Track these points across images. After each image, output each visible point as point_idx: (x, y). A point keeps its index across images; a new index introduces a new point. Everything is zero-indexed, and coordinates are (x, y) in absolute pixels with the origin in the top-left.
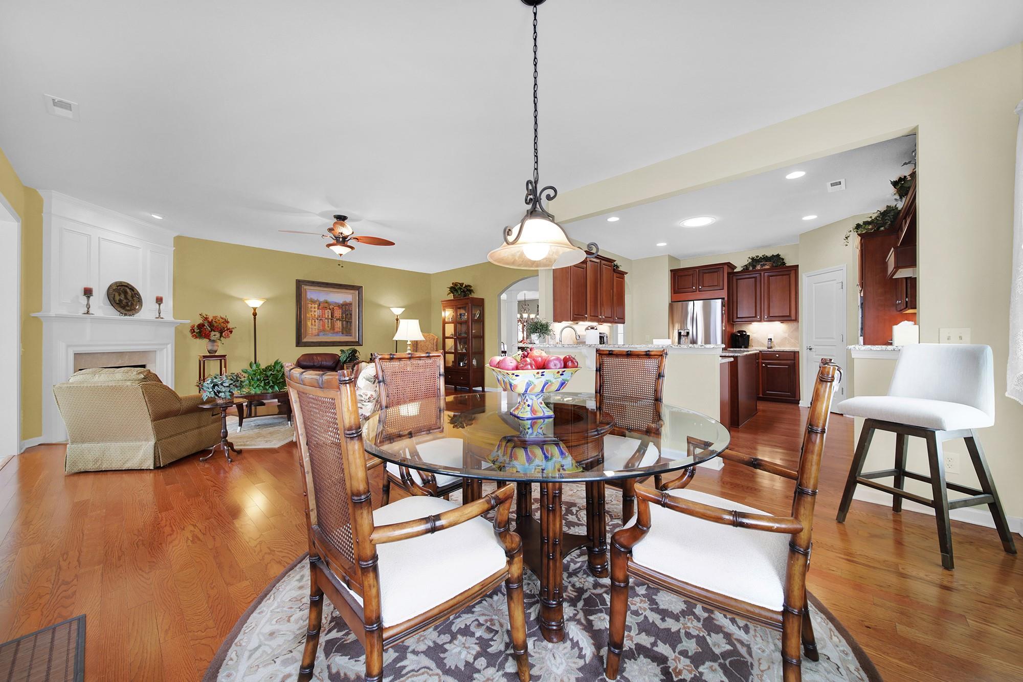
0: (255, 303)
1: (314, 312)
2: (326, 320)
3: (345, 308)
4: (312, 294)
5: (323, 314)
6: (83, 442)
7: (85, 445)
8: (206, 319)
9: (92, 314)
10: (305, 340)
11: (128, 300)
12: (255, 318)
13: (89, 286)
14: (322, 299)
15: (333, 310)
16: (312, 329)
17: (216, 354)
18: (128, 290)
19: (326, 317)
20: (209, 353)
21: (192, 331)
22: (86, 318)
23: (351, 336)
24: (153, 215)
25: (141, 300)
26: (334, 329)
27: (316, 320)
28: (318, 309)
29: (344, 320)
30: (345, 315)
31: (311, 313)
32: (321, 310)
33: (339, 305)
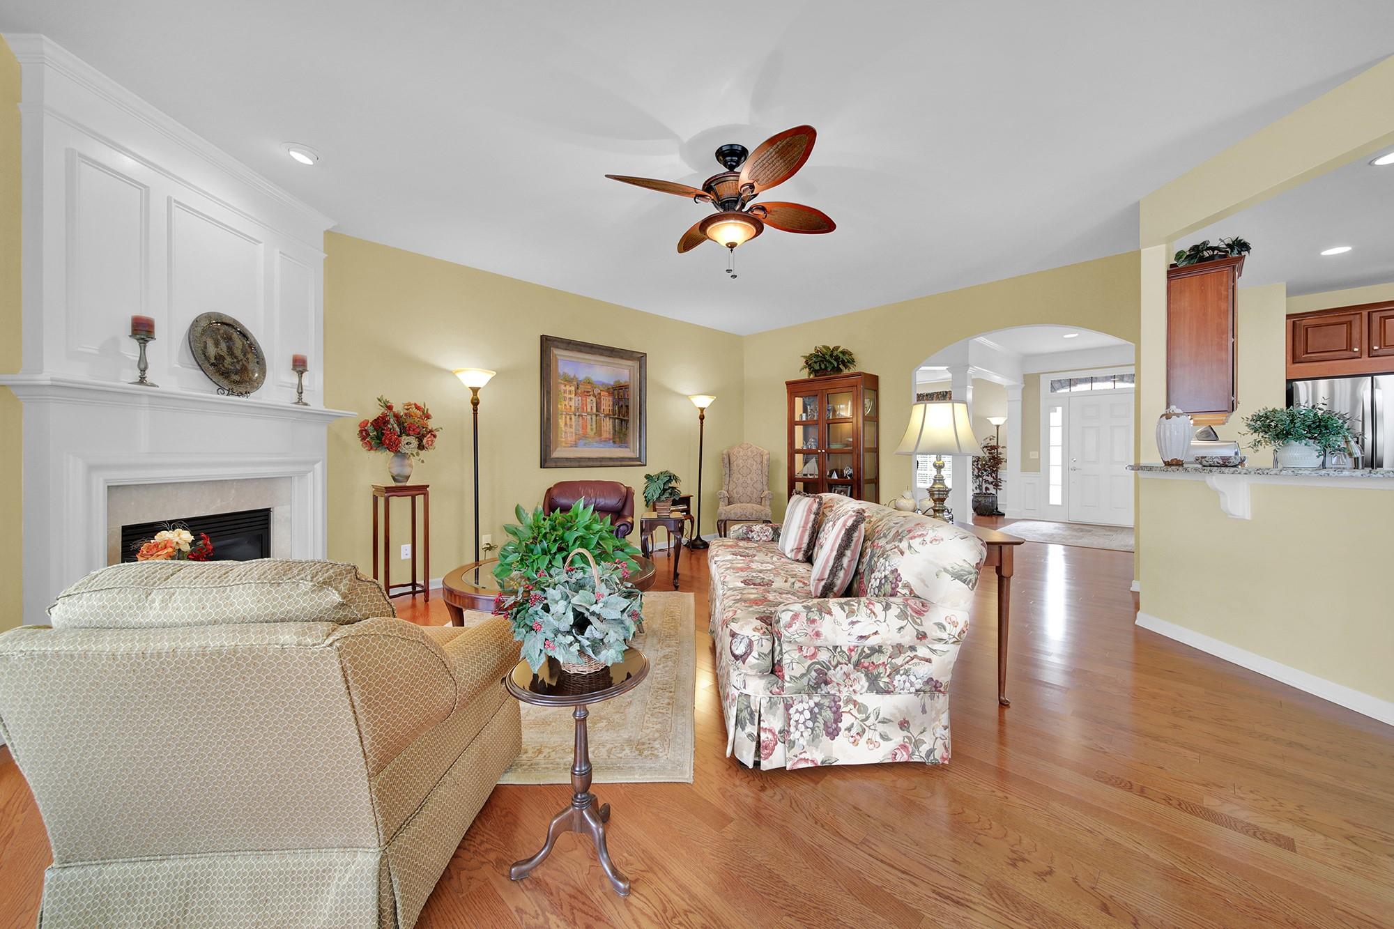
0: (475, 376)
1: (568, 400)
2: (589, 417)
3: (619, 393)
4: (565, 363)
5: (584, 404)
6: (105, 856)
7: (115, 871)
8: (390, 408)
9: (153, 385)
10: (555, 455)
11: (236, 357)
12: (475, 410)
13: (145, 314)
14: (582, 377)
15: (600, 398)
16: (566, 432)
17: (408, 484)
18: (235, 336)
19: (589, 410)
20: (395, 480)
21: (364, 434)
22: (140, 395)
23: (626, 447)
24: (293, 154)
25: (263, 359)
26: (601, 435)
27: (573, 417)
28: (575, 395)
29: (616, 416)
30: (619, 408)
31: (564, 403)
32: (580, 398)
33: (609, 389)
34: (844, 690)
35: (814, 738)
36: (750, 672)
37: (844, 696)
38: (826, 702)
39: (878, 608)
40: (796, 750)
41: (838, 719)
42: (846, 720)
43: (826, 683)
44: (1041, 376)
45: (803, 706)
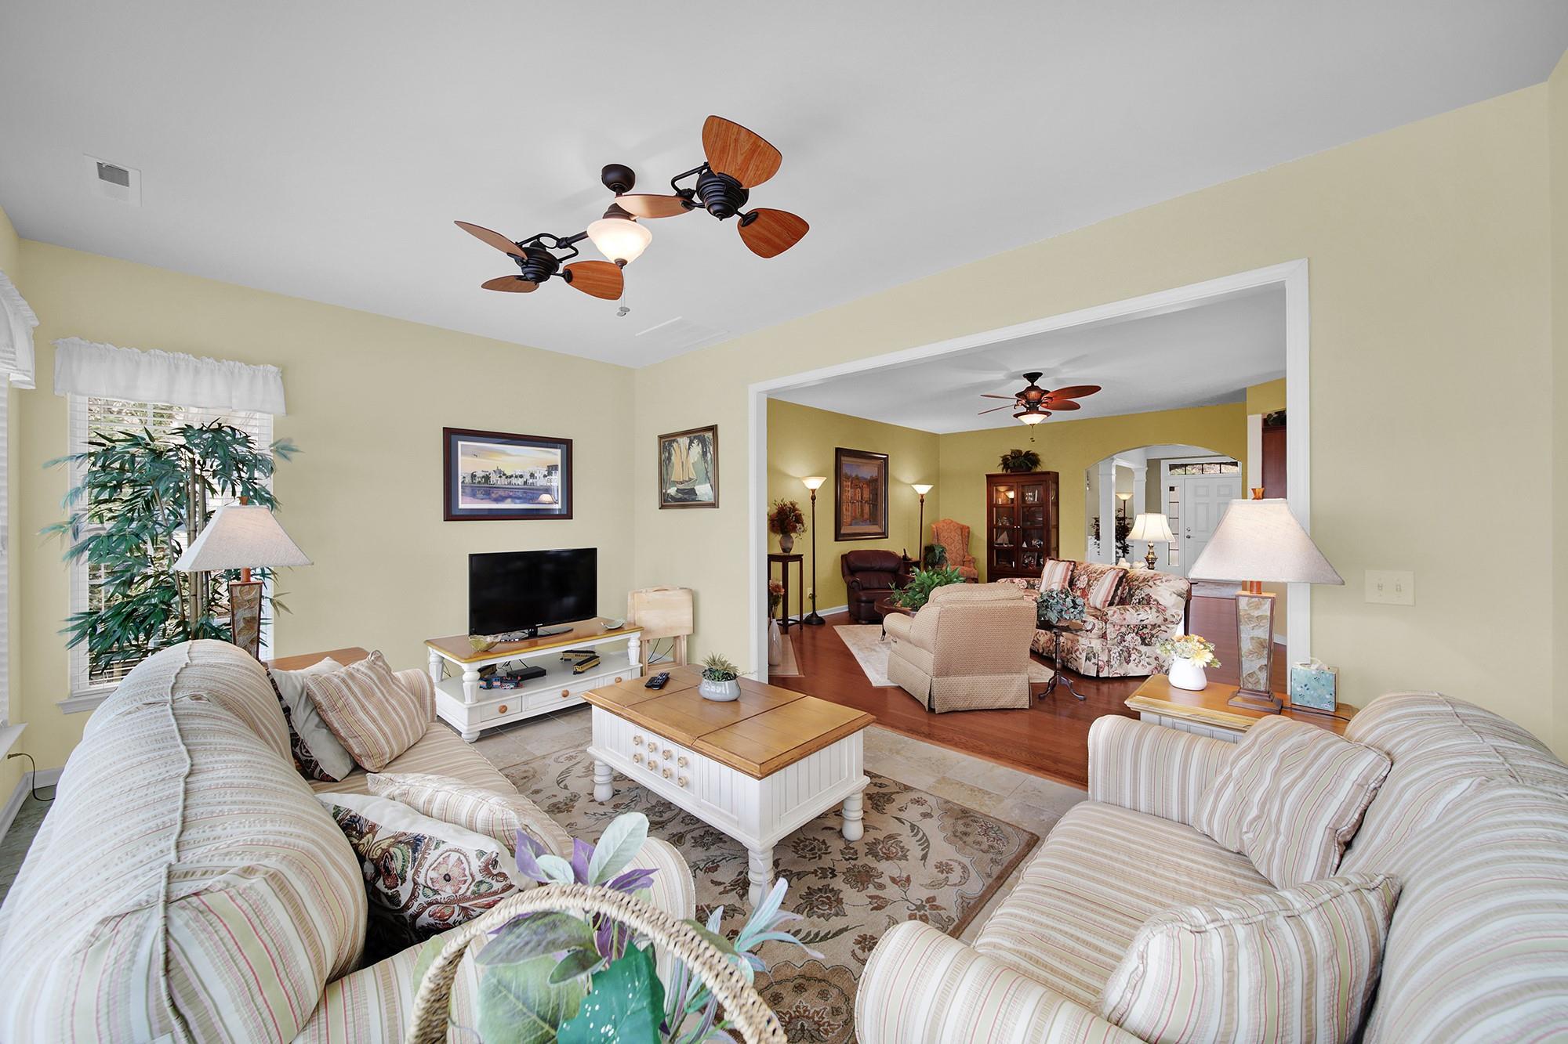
0: (814, 481)
1: (847, 492)
2: (858, 504)
3: (872, 486)
4: (847, 465)
5: (856, 494)
12: (814, 505)
14: (854, 474)
15: (863, 489)
16: (847, 515)
17: (791, 554)
19: (858, 498)
20: (784, 551)
23: (876, 525)
26: (863, 516)
27: (850, 504)
28: (851, 488)
32: (854, 490)
34: (1131, 644)
35: (1121, 664)
36: (1094, 637)
37: (1131, 647)
38: (1125, 649)
39: (1147, 609)
40: (1113, 669)
41: (1130, 656)
42: (1133, 657)
43: (1124, 641)
44: (1162, 461)
45: (1116, 650)
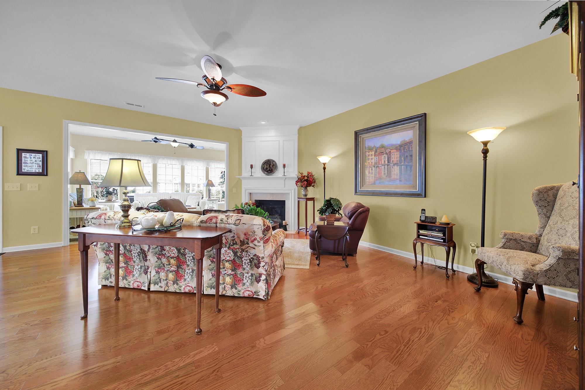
1: (371, 159)
2: (383, 167)
4: (369, 141)
5: (380, 160)
10: (362, 189)
17: (307, 197)
18: (271, 163)
19: (383, 163)
28: (375, 156)
29: (402, 164)
30: (404, 158)
31: (368, 161)
32: (377, 157)
33: (396, 147)
